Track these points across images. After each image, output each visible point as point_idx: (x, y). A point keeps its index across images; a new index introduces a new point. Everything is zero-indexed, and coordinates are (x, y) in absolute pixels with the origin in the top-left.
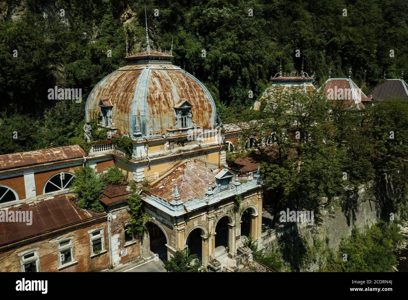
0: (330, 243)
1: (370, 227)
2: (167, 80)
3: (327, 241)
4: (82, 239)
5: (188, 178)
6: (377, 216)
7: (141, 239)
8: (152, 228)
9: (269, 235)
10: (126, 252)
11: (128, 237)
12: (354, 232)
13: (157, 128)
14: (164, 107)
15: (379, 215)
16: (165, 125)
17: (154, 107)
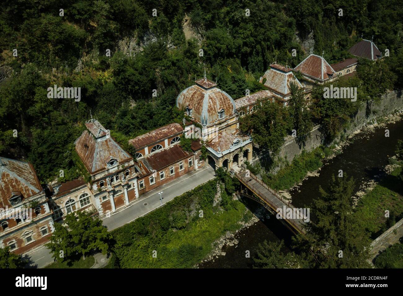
0: (287, 158)
1: (315, 148)
2: (215, 99)
3: (286, 158)
4: (186, 162)
5: (223, 140)
6: (321, 141)
7: (205, 160)
8: (210, 158)
9: (255, 158)
10: (200, 165)
11: (200, 160)
12: (303, 152)
13: (211, 121)
14: (214, 112)
15: (323, 141)
16: (214, 119)
17: (210, 113)
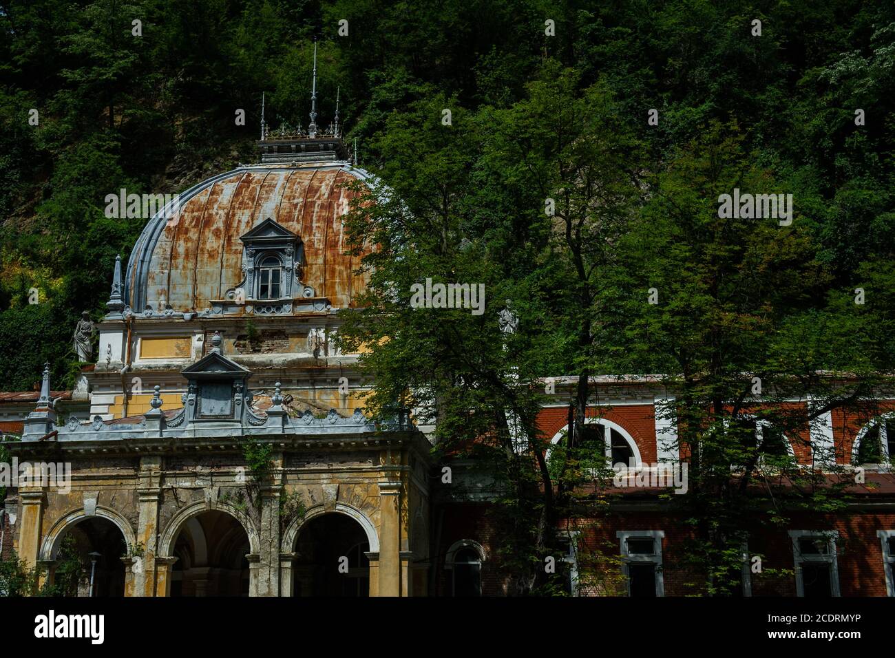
13: (182, 298)
14: (213, 244)
16: (206, 290)
17: (182, 242)
